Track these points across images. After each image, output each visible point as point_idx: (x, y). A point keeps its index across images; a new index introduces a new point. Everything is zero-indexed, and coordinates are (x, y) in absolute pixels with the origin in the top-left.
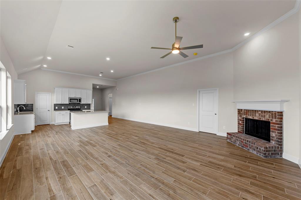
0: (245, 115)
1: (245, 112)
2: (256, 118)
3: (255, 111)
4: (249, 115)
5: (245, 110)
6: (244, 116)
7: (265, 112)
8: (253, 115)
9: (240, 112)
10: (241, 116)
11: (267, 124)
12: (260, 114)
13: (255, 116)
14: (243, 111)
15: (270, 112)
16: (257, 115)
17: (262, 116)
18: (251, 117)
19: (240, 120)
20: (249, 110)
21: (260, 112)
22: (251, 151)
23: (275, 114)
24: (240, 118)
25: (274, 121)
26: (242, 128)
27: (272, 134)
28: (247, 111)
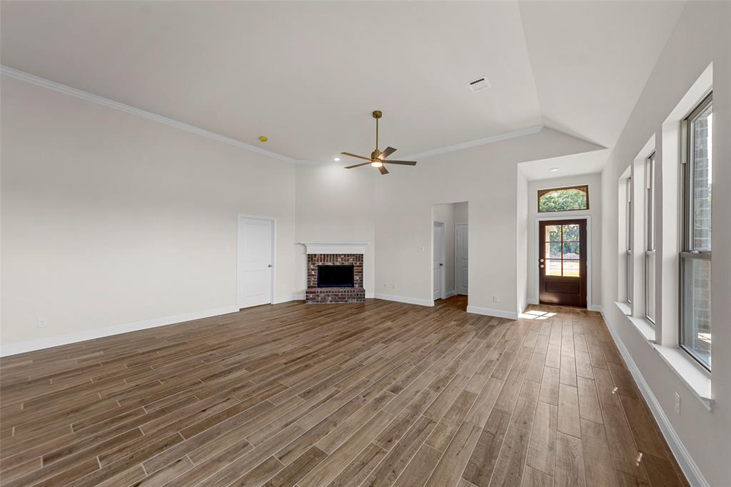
0: (321, 261)
1: (321, 258)
2: (338, 264)
3: (337, 255)
4: (327, 261)
5: (321, 255)
6: (320, 264)
7: (348, 255)
8: (333, 260)
9: (312, 258)
10: (314, 264)
11: (351, 268)
12: (342, 259)
13: (337, 261)
14: (317, 257)
15: (354, 255)
16: (339, 259)
17: (345, 260)
18: (330, 264)
19: (313, 270)
20: (328, 255)
21: (342, 257)
23: (360, 257)
24: (312, 267)
25: (358, 264)
26: (314, 280)
27: (356, 278)
28: (325, 256)
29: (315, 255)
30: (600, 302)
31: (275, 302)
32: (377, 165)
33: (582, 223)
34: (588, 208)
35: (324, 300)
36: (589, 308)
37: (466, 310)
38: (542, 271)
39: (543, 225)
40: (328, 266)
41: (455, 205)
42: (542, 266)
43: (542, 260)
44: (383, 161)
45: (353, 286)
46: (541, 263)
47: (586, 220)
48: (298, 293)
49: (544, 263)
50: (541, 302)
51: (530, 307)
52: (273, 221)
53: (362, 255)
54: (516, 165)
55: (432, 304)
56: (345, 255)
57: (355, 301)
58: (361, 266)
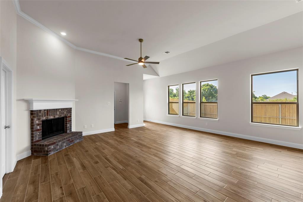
0: (45, 116)
1: (45, 113)
2: (57, 117)
3: (56, 109)
4: (50, 115)
5: (45, 110)
6: (44, 118)
8: (54, 114)
9: (37, 114)
10: (39, 119)
12: (60, 112)
13: (57, 114)
14: (42, 112)
15: (66, 109)
16: (58, 113)
17: (62, 113)
18: (52, 117)
19: (38, 125)
20: (50, 110)
21: (60, 110)
23: (69, 110)
24: (36, 122)
25: (69, 115)
27: (68, 125)
28: (48, 111)
29: (40, 111)
32: (141, 64)
44: (144, 62)
45: (65, 133)
53: (71, 108)
56: (62, 109)
57: (78, 140)
58: (71, 116)
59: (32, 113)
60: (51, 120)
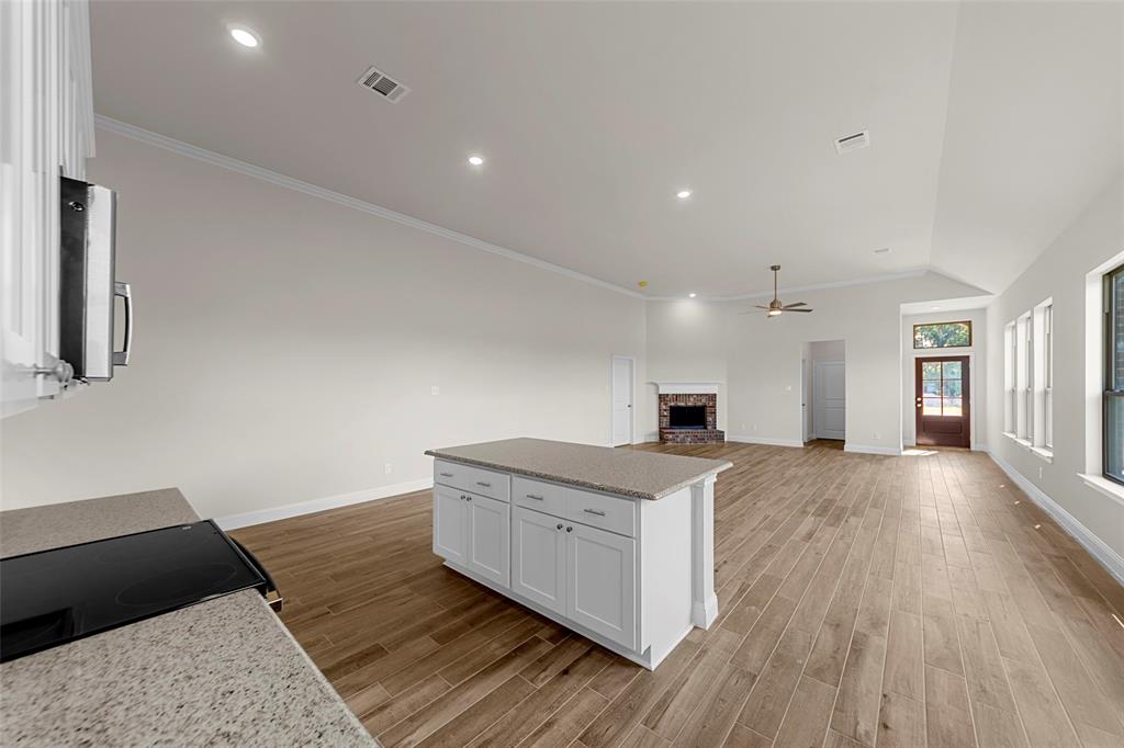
0: (673, 402)
1: (674, 398)
2: (690, 404)
3: (689, 395)
4: (680, 401)
5: (673, 395)
6: (672, 404)
7: (701, 395)
8: (686, 400)
9: (664, 399)
10: (666, 404)
11: (703, 409)
12: (695, 399)
13: (689, 401)
14: (669, 396)
15: (706, 395)
16: (692, 399)
17: (698, 400)
18: (682, 404)
19: (665, 410)
20: (680, 395)
21: (695, 396)
22: (709, 443)
23: (713, 398)
24: (664, 407)
25: (711, 404)
26: (666, 421)
27: (710, 419)
28: (677, 396)
29: (667, 395)
30: (985, 441)
31: (634, 443)
32: (776, 313)
33: (965, 360)
34: (970, 345)
35: (683, 441)
36: (973, 448)
37: (843, 449)
38: (919, 410)
39: (919, 362)
40: (679, 407)
41: (813, 344)
42: (919, 405)
43: (919, 399)
45: (706, 428)
46: (917, 402)
47: (968, 357)
48: (650, 435)
49: (921, 402)
50: (917, 444)
51: (906, 448)
52: (631, 361)
53: (714, 395)
54: (898, 306)
55: (802, 445)
56: (698, 395)
57: (714, 443)
58: (714, 406)
59: (662, 398)
60: (683, 408)
